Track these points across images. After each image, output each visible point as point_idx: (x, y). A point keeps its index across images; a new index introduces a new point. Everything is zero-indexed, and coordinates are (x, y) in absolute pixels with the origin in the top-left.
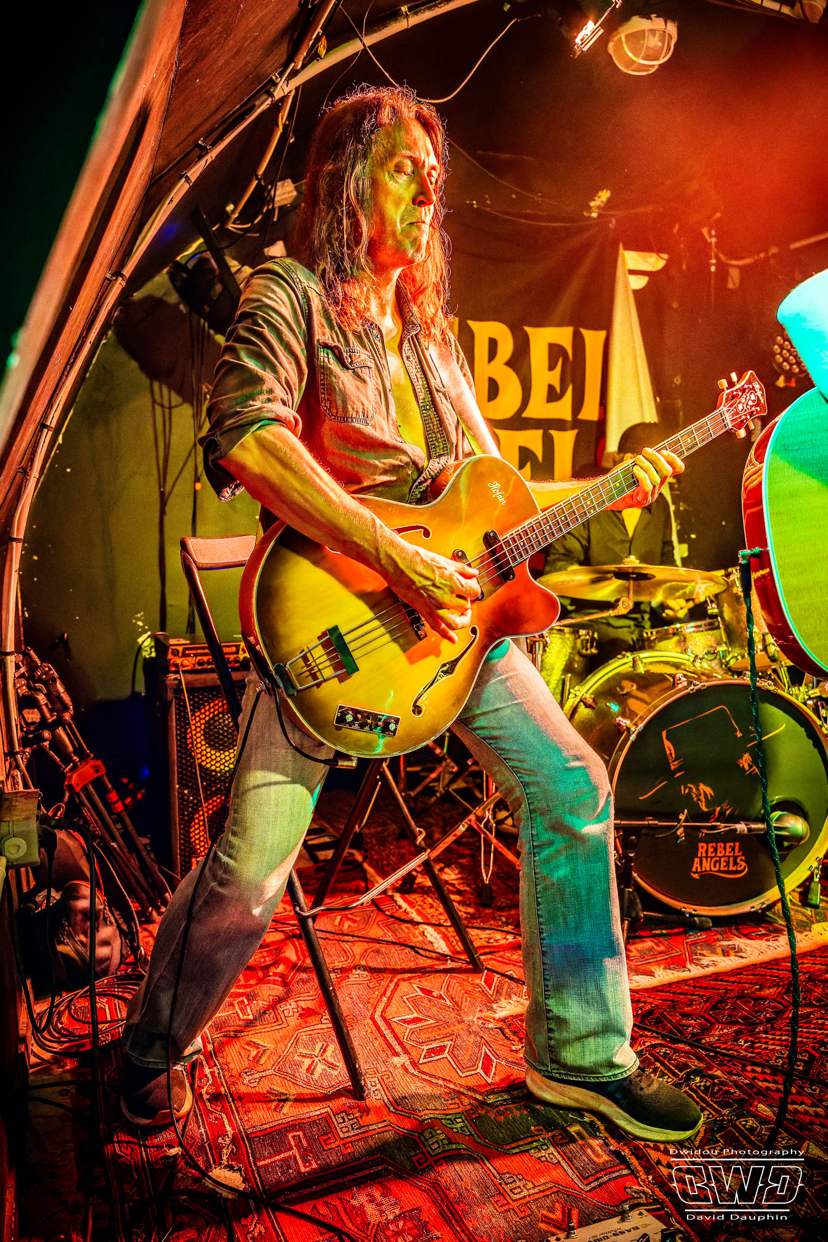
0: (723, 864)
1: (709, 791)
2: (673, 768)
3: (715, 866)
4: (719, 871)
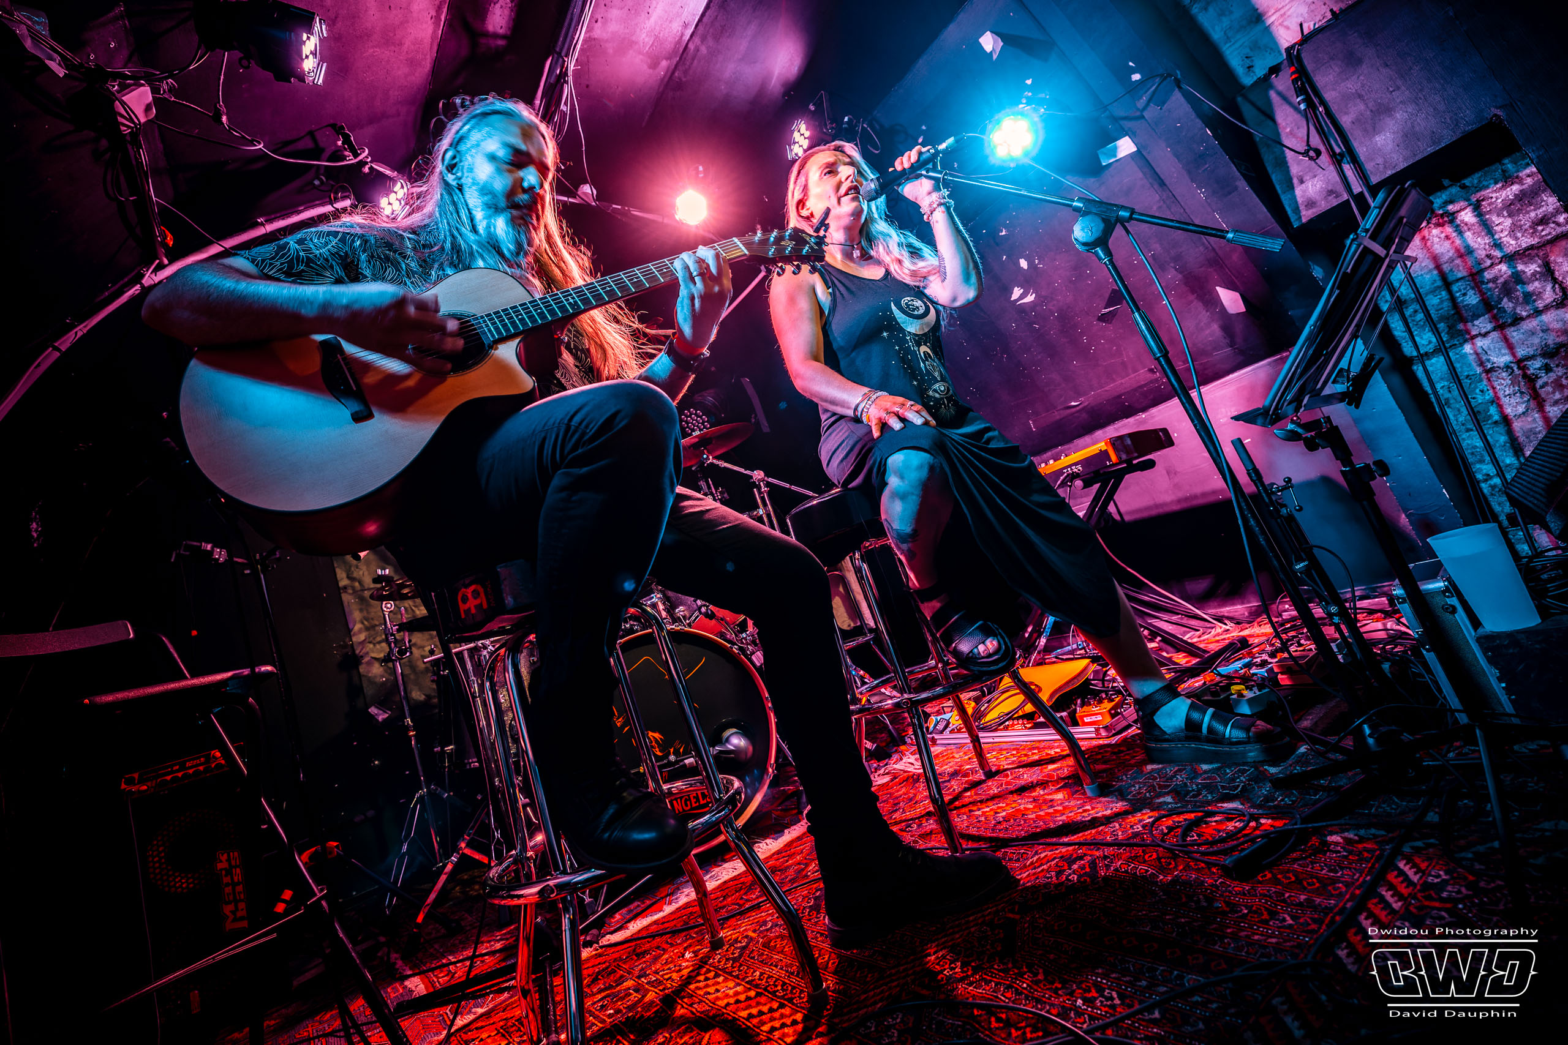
0: (693, 801)
1: (656, 735)
2: (618, 724)
3: (687, 805)
4: (692, 809)
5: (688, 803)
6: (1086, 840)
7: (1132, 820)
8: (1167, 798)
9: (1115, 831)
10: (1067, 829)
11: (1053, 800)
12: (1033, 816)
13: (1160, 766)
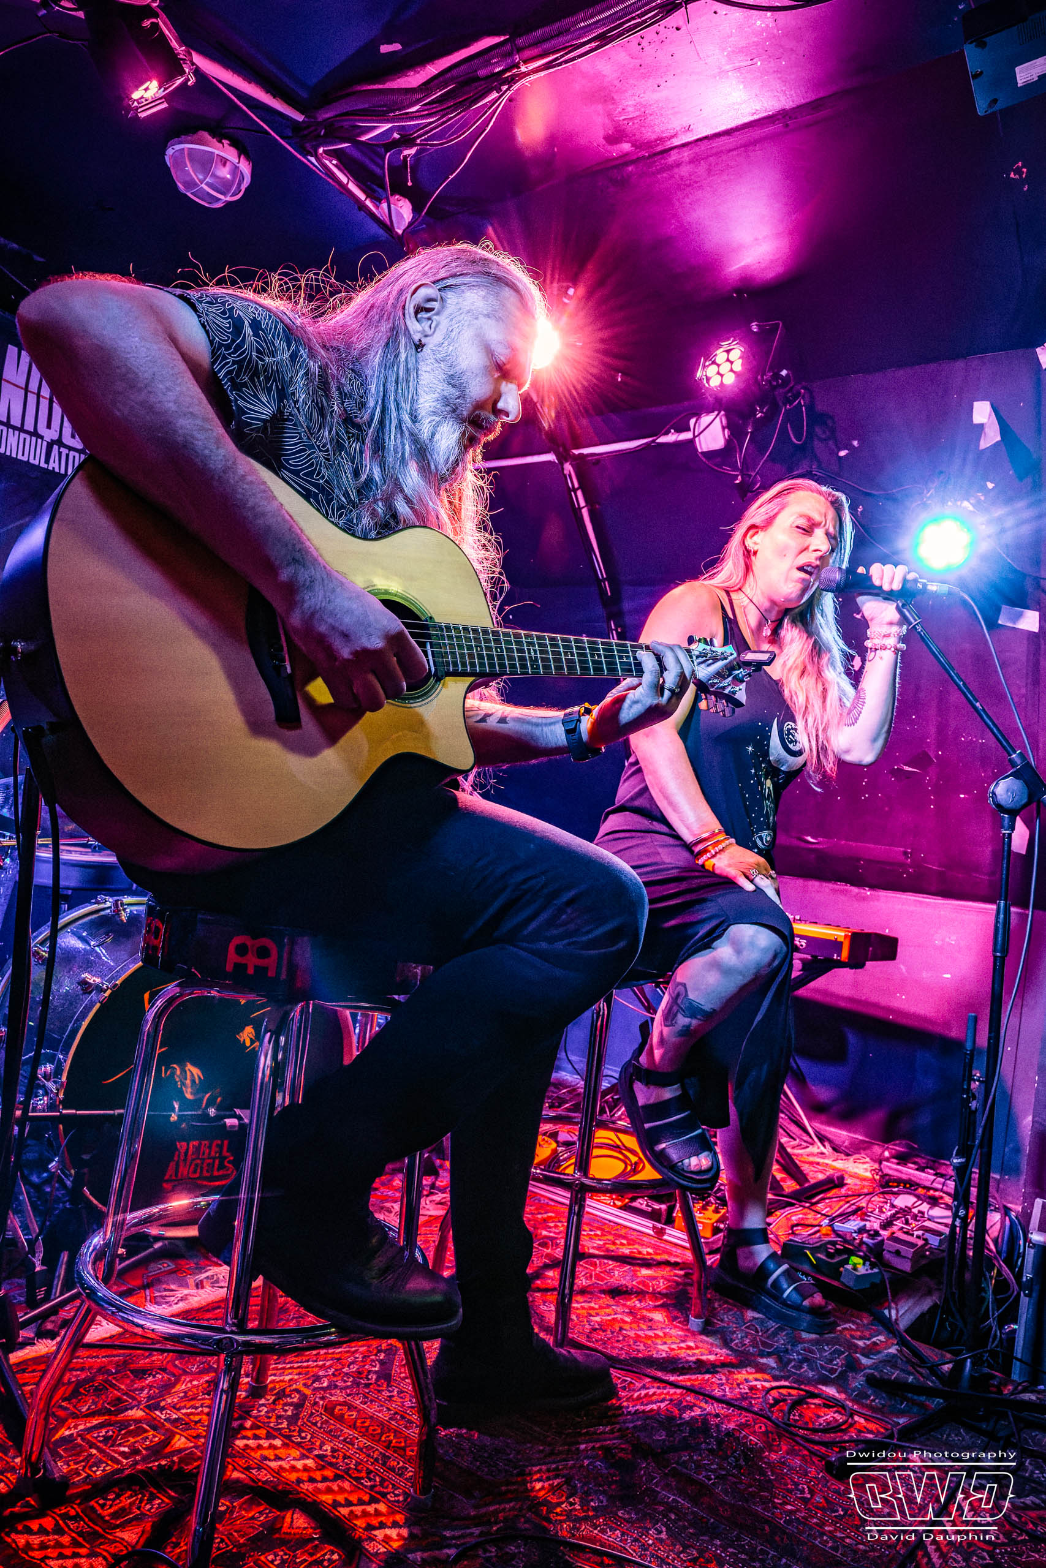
0: (206, 1168)
1: (198, 1074)
3: (195, 1172)
6: (692, 1385)
7: (739, 1376)
8: (771, 1362)
9: (722, 1385)
10: (672, 1364)
11: (651, 1320)
12: (632, 1334)
13: (760, 1316)
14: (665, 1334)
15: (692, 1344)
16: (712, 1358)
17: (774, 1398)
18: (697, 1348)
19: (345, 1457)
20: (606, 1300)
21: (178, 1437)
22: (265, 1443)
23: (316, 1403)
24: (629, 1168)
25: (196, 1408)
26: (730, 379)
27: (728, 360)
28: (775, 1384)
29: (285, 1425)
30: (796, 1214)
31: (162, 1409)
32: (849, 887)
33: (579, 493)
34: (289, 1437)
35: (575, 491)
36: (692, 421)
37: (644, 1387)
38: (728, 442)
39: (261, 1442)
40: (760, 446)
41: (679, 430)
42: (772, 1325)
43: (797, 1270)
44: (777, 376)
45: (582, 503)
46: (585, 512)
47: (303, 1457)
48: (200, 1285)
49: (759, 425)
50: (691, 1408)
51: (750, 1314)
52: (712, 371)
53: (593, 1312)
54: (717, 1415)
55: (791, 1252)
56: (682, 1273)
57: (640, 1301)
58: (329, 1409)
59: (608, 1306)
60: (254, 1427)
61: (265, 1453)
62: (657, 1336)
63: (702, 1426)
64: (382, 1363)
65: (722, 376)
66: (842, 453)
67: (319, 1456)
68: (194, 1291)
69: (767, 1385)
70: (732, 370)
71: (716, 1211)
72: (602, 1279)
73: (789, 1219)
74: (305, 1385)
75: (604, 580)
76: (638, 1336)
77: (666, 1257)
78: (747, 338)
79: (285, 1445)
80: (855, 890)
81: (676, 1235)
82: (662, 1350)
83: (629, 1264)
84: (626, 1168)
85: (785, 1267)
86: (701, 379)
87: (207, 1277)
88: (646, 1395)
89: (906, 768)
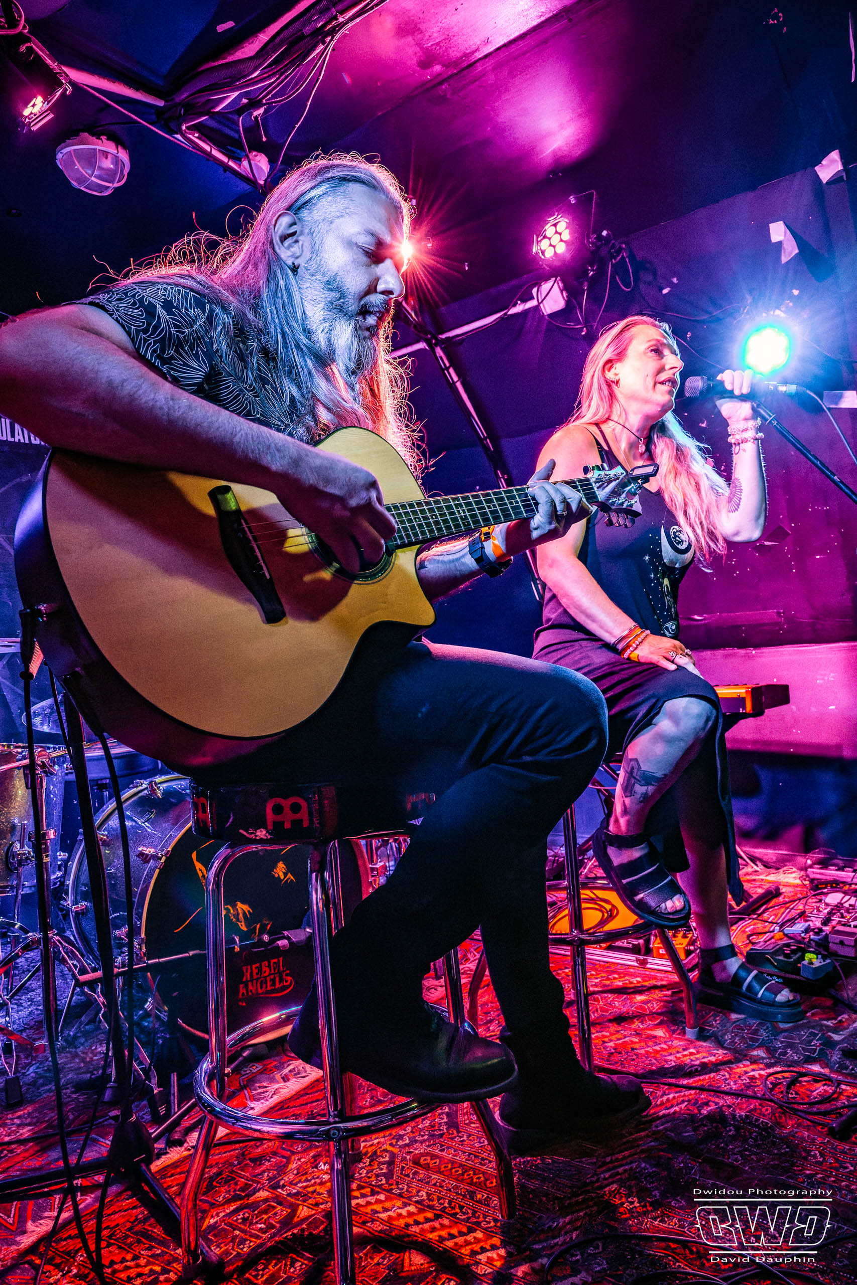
0: (269, 984)
1: (246, 908)
3: (261, 987)
5: (264, 986)
6: (702, 1085)
7: (738, 1070)
8: (760, 1053)
9: (726, 1079)
10: (681, 1071)
11: (655, 1037)
12: (642, 1051)
13: (742, 1016)
14: (670, 1047)
15: (692, 1050)
16: (713, 1059)
17: (771, 1083)
18: (698, 1053)
19: (439, 1199)
20: (613, 1028)
21: (301, 1207)
22: (372, 1199)
23: (404, 1159)
24: (606, 915)
25: (310, 1181)
26: (561, 248)
27: (556, 232)
28: (771, 1071)
29: (384, 1181)
30: (749, 925)
31: (283, 1186)
32: (736, 650)
33: (451, 371)
34: (390, 1191)
35: (447, 369)
36: (534, 291)
37: (664, 1094)
38: (568, 303)
39: (369, 1199)
40: (595, 298)
41: (524, 301)
42: (754, 1022)
43: (763, 973)
44: (600, 237)
45: (455, 379)
46: (459, 385)
47: (405, 1205)
48: (286, 1079)
49: (593, 282)
50: (707, 1104)
51: (734, 1016)
52: (544, 244)
53: (606, 1040)
54: (729, 1107)
55: (754, 959)
56: (669, 993)
57: (642, 1022)
58: (416, 1161)
59: (618, 1032)
60: (360, 1187)
61: (375, 1207)
62: (663, 1050)
63: (719, 1118)
64: (448, 1115)
65: (554, 247)
66: (665, 291)
67: (417, 1202)
68: (282, 1084)
69: (763, 1072)
70: (561, 240)
71: (685, 936)
72: (607, 1011)
73: (744, 931)
74: (391, 1145)
75: (485, 438)
76: (647, 1052)
77: (653, 982)
78: (569, 210)
79: (388, 1199)
80: (742, 652)
81: (659, 964)
82: (672, 1061)
83: (625, 993)
84: (603, 915)
85: (755, 972)
86: (537, 253)
87: (290, 1071)
88: (668, 1100)
89: (767, 543)
